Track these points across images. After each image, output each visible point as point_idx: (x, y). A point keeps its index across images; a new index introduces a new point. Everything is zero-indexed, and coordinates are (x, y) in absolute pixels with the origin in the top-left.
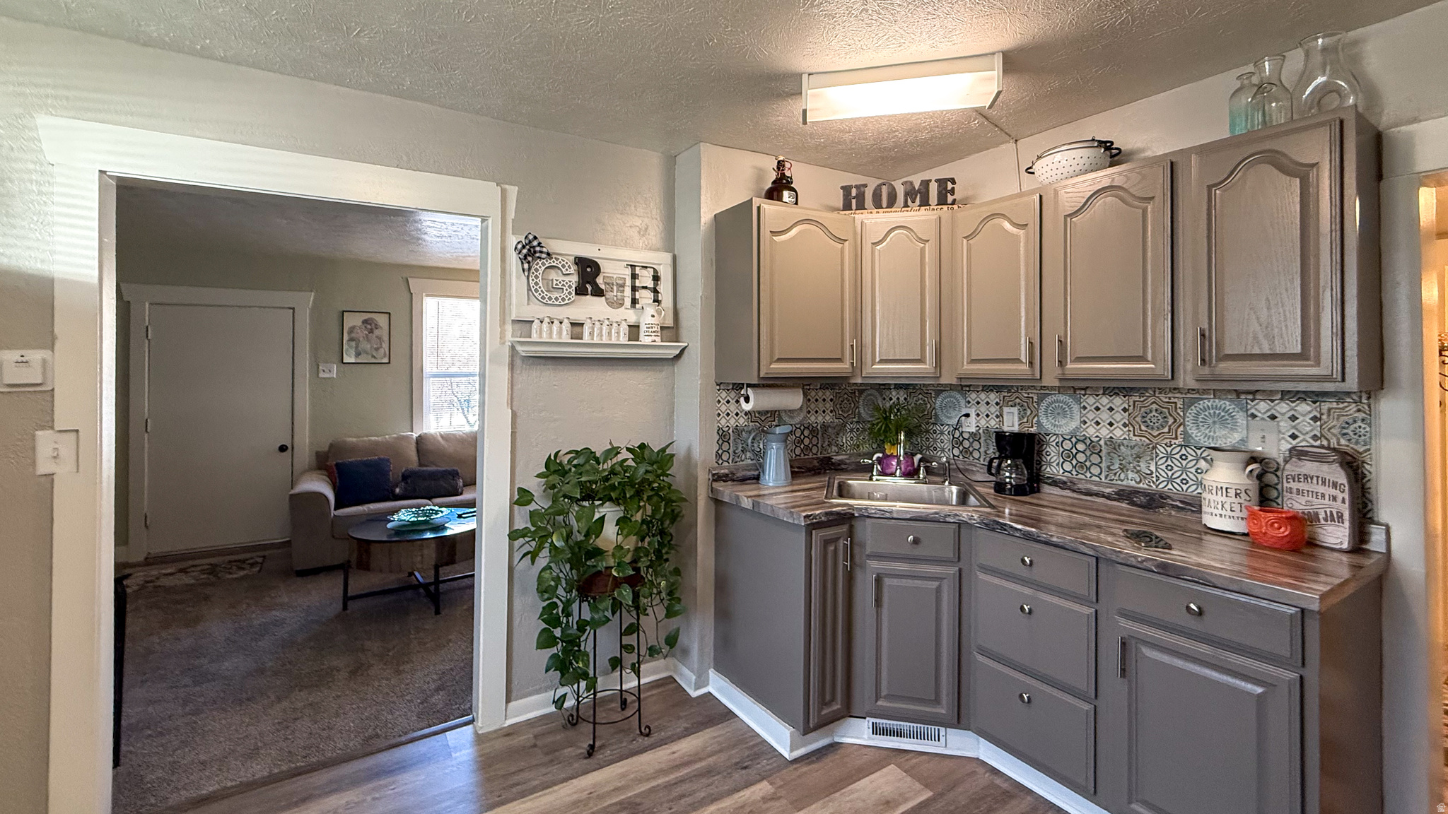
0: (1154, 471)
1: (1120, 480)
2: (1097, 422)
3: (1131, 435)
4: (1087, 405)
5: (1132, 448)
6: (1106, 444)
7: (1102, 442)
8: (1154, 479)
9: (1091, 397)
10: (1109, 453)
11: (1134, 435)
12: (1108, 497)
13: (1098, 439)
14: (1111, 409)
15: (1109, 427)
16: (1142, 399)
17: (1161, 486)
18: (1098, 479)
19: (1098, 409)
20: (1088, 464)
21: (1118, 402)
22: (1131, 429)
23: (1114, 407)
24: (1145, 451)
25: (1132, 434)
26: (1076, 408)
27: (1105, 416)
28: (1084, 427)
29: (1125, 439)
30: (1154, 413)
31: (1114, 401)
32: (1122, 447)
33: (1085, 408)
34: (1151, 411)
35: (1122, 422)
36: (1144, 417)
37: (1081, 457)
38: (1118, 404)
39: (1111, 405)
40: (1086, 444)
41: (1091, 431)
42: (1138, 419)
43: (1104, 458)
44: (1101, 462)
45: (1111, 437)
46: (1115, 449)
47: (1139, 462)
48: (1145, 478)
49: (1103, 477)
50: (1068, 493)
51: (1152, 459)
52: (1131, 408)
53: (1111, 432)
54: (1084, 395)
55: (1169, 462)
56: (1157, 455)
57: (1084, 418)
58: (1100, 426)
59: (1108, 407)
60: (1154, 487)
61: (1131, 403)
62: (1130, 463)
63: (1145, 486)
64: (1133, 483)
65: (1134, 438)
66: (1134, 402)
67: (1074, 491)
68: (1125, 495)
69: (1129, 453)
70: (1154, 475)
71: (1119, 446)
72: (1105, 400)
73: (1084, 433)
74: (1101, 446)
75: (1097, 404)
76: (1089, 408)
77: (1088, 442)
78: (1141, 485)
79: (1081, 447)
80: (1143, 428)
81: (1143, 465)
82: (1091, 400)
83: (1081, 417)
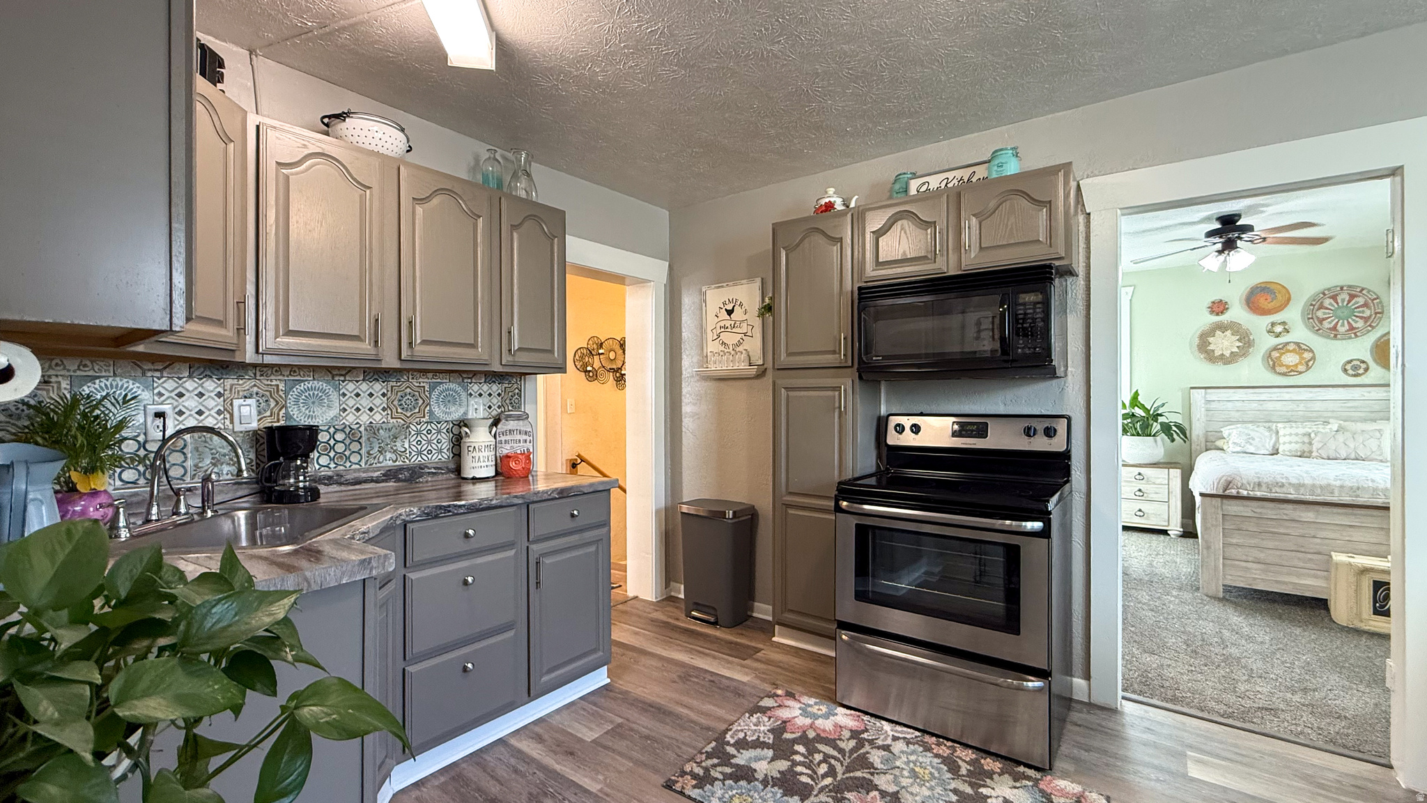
0: (407, 447)
1: (379, 462)
2: (358, 408)
3: (389, 418)
4: (346, 392)
5: (390, 430)
6: (366, 429)
7: (362, 429)
8: (408, 455)
9: (350, 383)
10: (369, 439)
11: (392, 418)
12: (377, 481)
13: (358, 425)
14: (371, 395)
15: (368, 412)
16: (399, 384)
17: (413, 460)
18: (358, 466)
19: (358, 395)
20: (347, 453)
21: (378, 387)
22: (389, 412)
23: (373, 392)
24: (400, 431)
25: (389, 416)
26: (334, 396)
27: (365, 402)
28: (344, 415)
29: (384, 422)
30: (408, 397)
31: (374, 387)
32: (381, 431)
33: (344, 395)
34: (406, 395)
35: (382, 407)
36: (400, 400)
37: (340, 448)
38: (377, 390)
39: (371, 390)
40: (345, 432)
41: (350, 419)
42: (396, 403)
43: (363, 445)
44: (360, 450)
45: (371, 423)
46: (375, 433)
47: (395, 442)
48: (401, 456)
49: (363, 464)
50: (335, 488)
51: (406, 438)
52: (389, 393)
53: (371, 417)
54: (343, 381)
55: (419, 438)
56: (410, 433)
57: (344, 406)
58: (360, 412)
59: (368, 392)
60: (408, 462)
61: (389, 389)
62: (387, 445)
63: (401, 463)
64: (390, 463)
65: (392, 421)
66: (392, 387)
67: (341, 484)
68: (391, 475)
69: (387, 435)
70: (408, 452)
71: (378, 430)
72: (364, 386)
73: (344, 421)
74: (360, 432)
75: (358, 390)
76: (349, 395)
77: (348, 430)
78: (397, 463)
79: (339, 436)
80: (399, 410)
81: (399, 444)
82: (351, 386)
83: (340, 406)
